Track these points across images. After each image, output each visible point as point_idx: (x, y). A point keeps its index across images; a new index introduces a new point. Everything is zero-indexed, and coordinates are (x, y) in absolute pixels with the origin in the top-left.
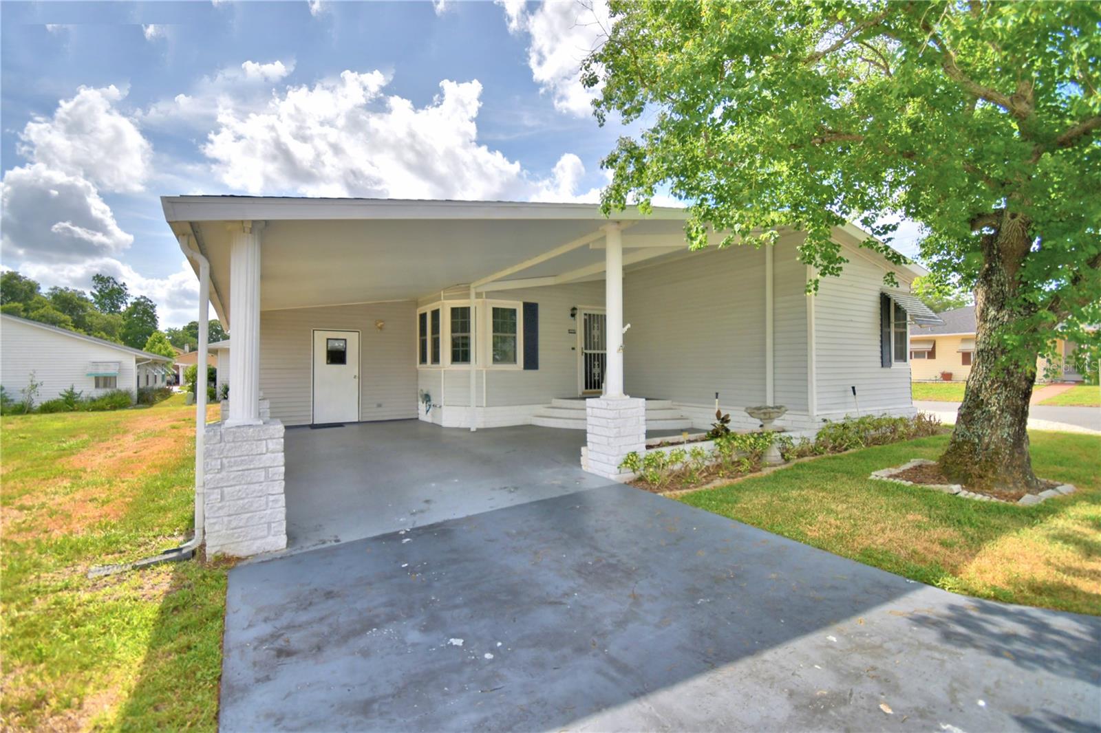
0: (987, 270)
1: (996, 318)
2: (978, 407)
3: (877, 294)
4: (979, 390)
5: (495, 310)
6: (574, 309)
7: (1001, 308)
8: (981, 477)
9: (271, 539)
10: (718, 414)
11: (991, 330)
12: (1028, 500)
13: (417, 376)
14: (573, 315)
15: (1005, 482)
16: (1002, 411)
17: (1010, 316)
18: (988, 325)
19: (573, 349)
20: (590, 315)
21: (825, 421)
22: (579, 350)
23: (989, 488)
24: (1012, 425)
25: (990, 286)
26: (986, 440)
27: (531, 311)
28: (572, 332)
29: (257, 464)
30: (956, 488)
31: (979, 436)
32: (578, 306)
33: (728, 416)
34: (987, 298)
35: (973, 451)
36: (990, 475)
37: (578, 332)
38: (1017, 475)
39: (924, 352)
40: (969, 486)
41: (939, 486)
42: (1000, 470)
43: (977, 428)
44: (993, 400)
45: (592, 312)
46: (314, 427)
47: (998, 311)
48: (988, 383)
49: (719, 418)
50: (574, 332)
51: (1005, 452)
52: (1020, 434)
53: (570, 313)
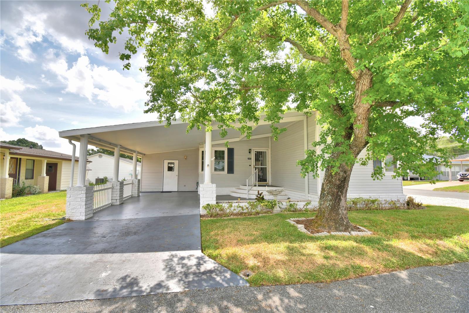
5: (215, 151)
6: (250, 150)
9: (81, 217)
10: (259, 192)
19: (250, 165)
20: (258, 152)
22: (252, 166)
27: (231, 151)
29: (78, 197)
32: (252, 149)
33: (262, 193)
37: (252, 159)
46: (163, 192)
49: (259, 194)
50: (250, 159)
53: (248, 151)
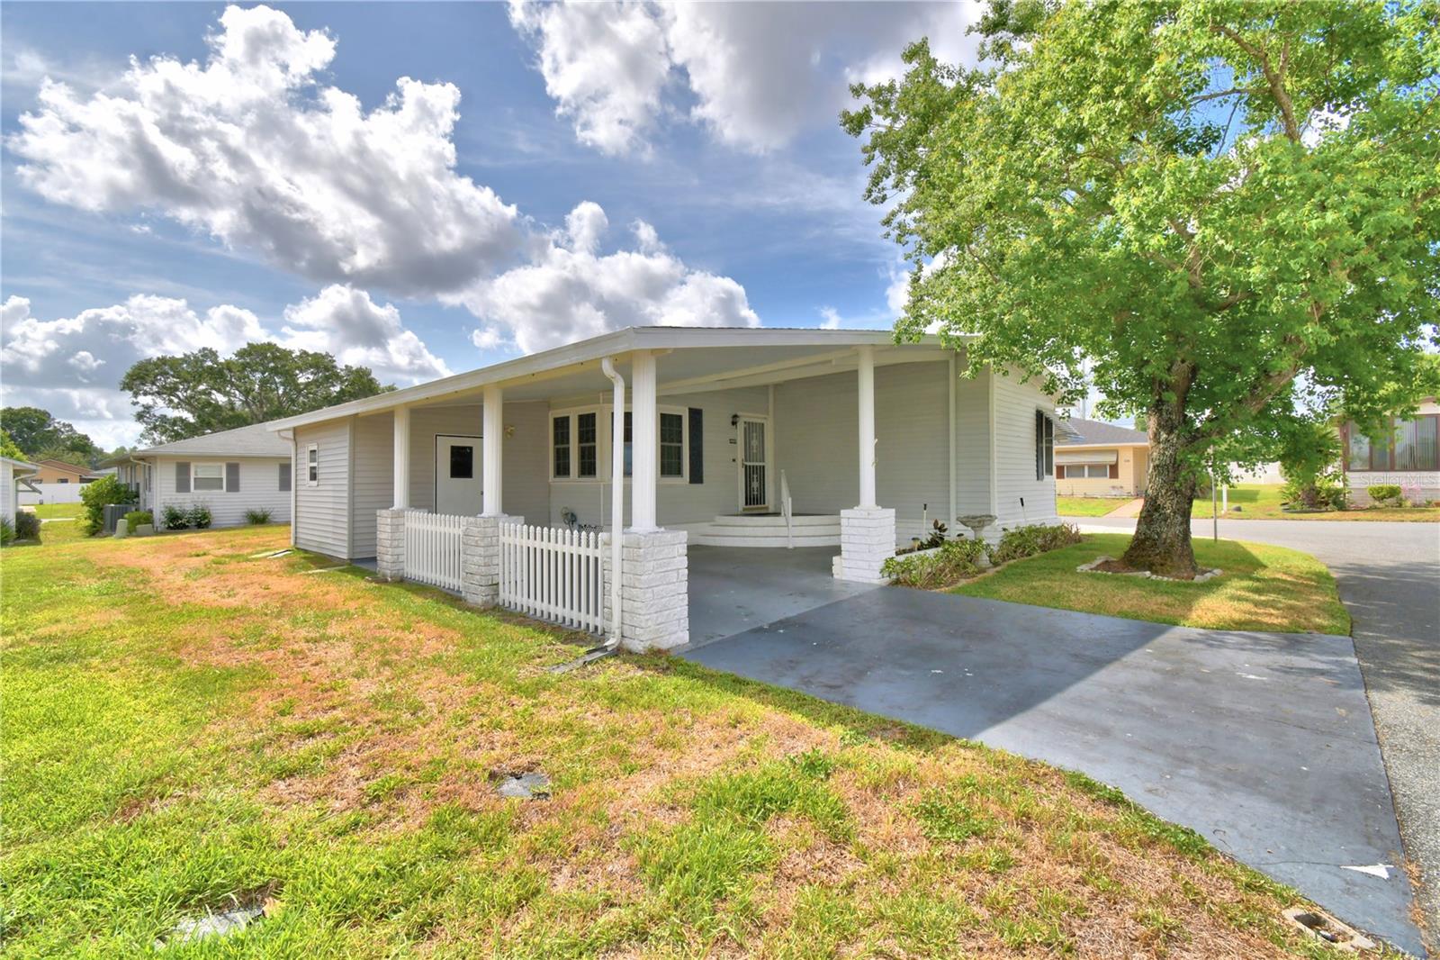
0: (1158, 401)
1: (1167, 440)
2: (1156, 510)
3: (1034, 412)
4: (1157, 497)
5: (663, 416)
6: (735, 416)
7: (1170, 432)
8: (1162, 565)
10: (936, 524)
11: (1165, 449)
12: (1198, 579)
13: (550, 492)
14: (734, 423)
15: (1179, 568)
16: (1175, 513)
17: (1178, 438)
18: (1161, 446)
19: (734, 460)
20: (748, 423)
21: (1004, 530)
22: (739, 461)
23: (1169, 573)
24: (1181, 524)
25: (1161, 415)
26: (1164, 536)
27: (696, 415)
28: (733, 442)
30: (1148, 573)
31: (1157, 533)
32: (739, 414)
33: (943, 525)
34: (1159, 424)
35: (1155, 545)
36: (1169, 563)
37: (739, 442)
38: (1187, 562)
39: (1105, 466)
40: (1154, 572)
41: (1135, 574)
42: (1175, 559)
43: (1155, 526)
44: (1168, 505)
45: (751, 420)
47: (1168, 435)
48: (1163, 491)
49: (936, 528)
50: (735, 442)
51: (1178, 544)
52: (1187, 532)
53: (731, 420)
